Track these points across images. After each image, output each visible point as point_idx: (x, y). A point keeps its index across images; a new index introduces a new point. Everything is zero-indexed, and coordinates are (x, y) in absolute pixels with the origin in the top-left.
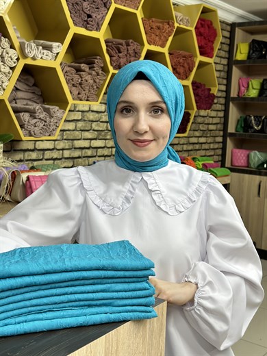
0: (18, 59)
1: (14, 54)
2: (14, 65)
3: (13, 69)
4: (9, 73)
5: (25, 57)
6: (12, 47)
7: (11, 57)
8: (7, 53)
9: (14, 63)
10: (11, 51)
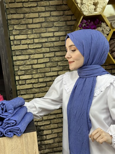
0: (110, 30)
1: (108, 28)
2: (108, 33)
3: (108, 35)
4: (106, 37)
5: (113, 28)
6: (107, 26)
7: (106, 30)
8: (105, 29)
9: (109, 32)
10: (107, 28)
